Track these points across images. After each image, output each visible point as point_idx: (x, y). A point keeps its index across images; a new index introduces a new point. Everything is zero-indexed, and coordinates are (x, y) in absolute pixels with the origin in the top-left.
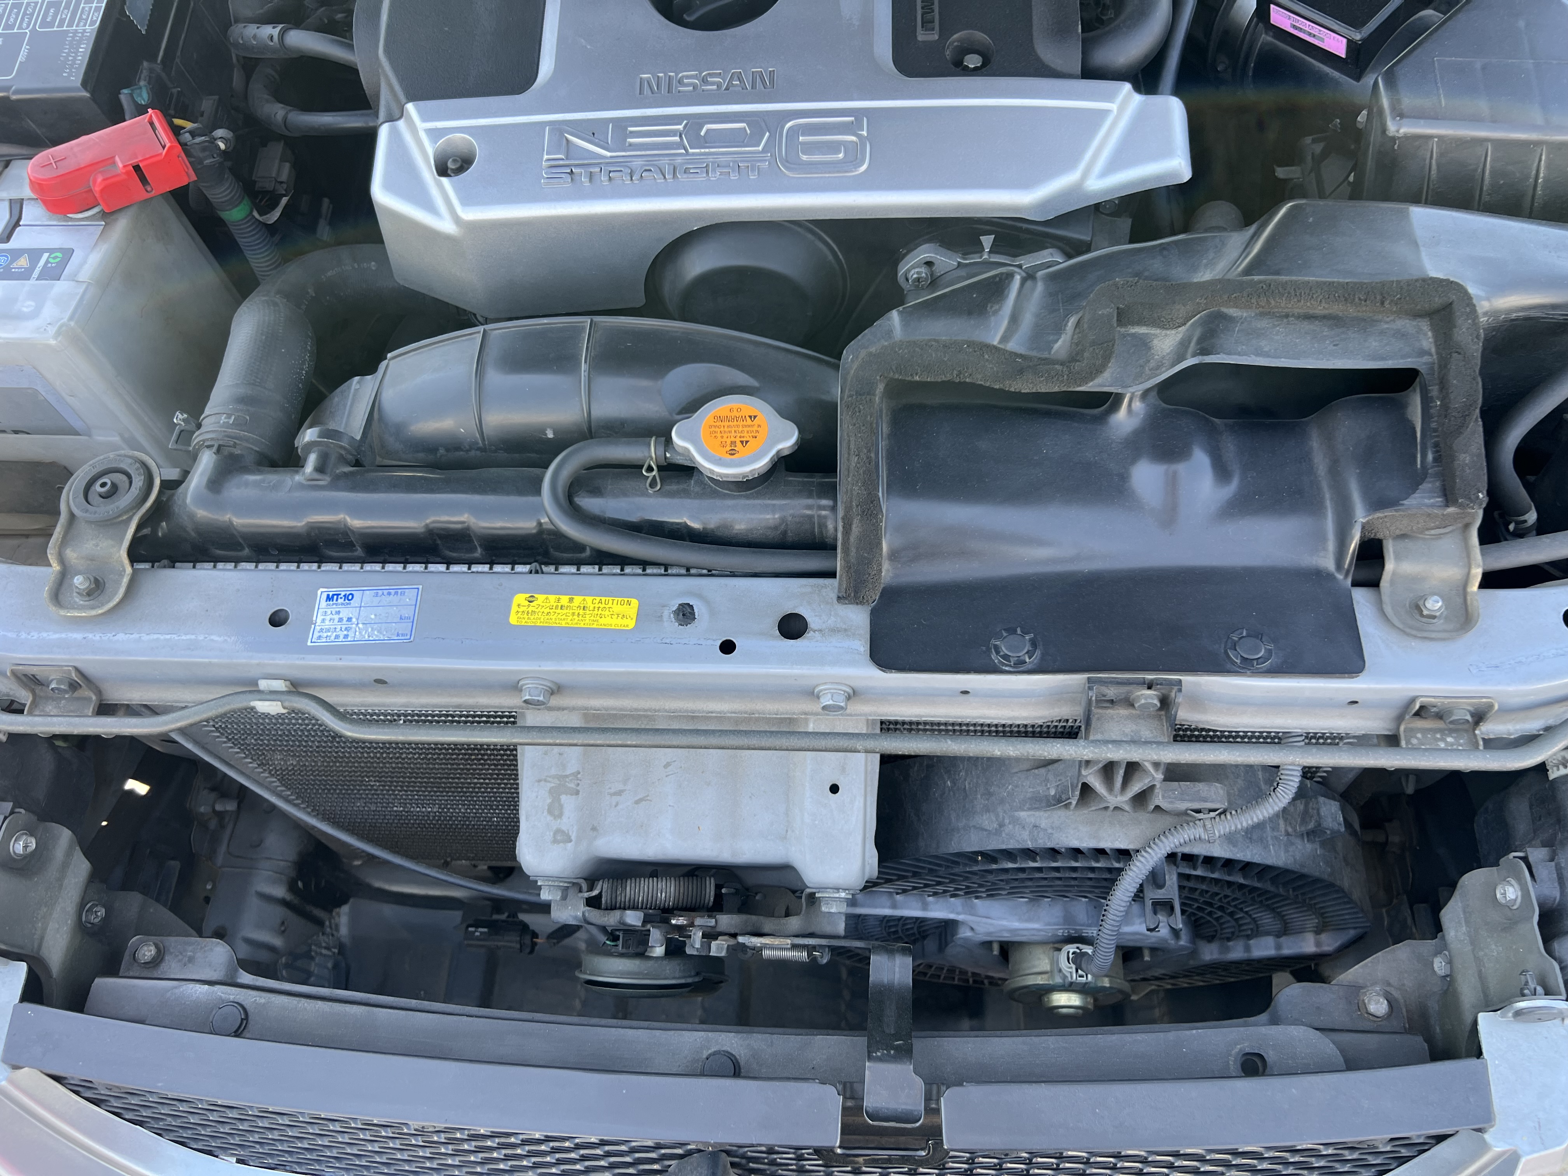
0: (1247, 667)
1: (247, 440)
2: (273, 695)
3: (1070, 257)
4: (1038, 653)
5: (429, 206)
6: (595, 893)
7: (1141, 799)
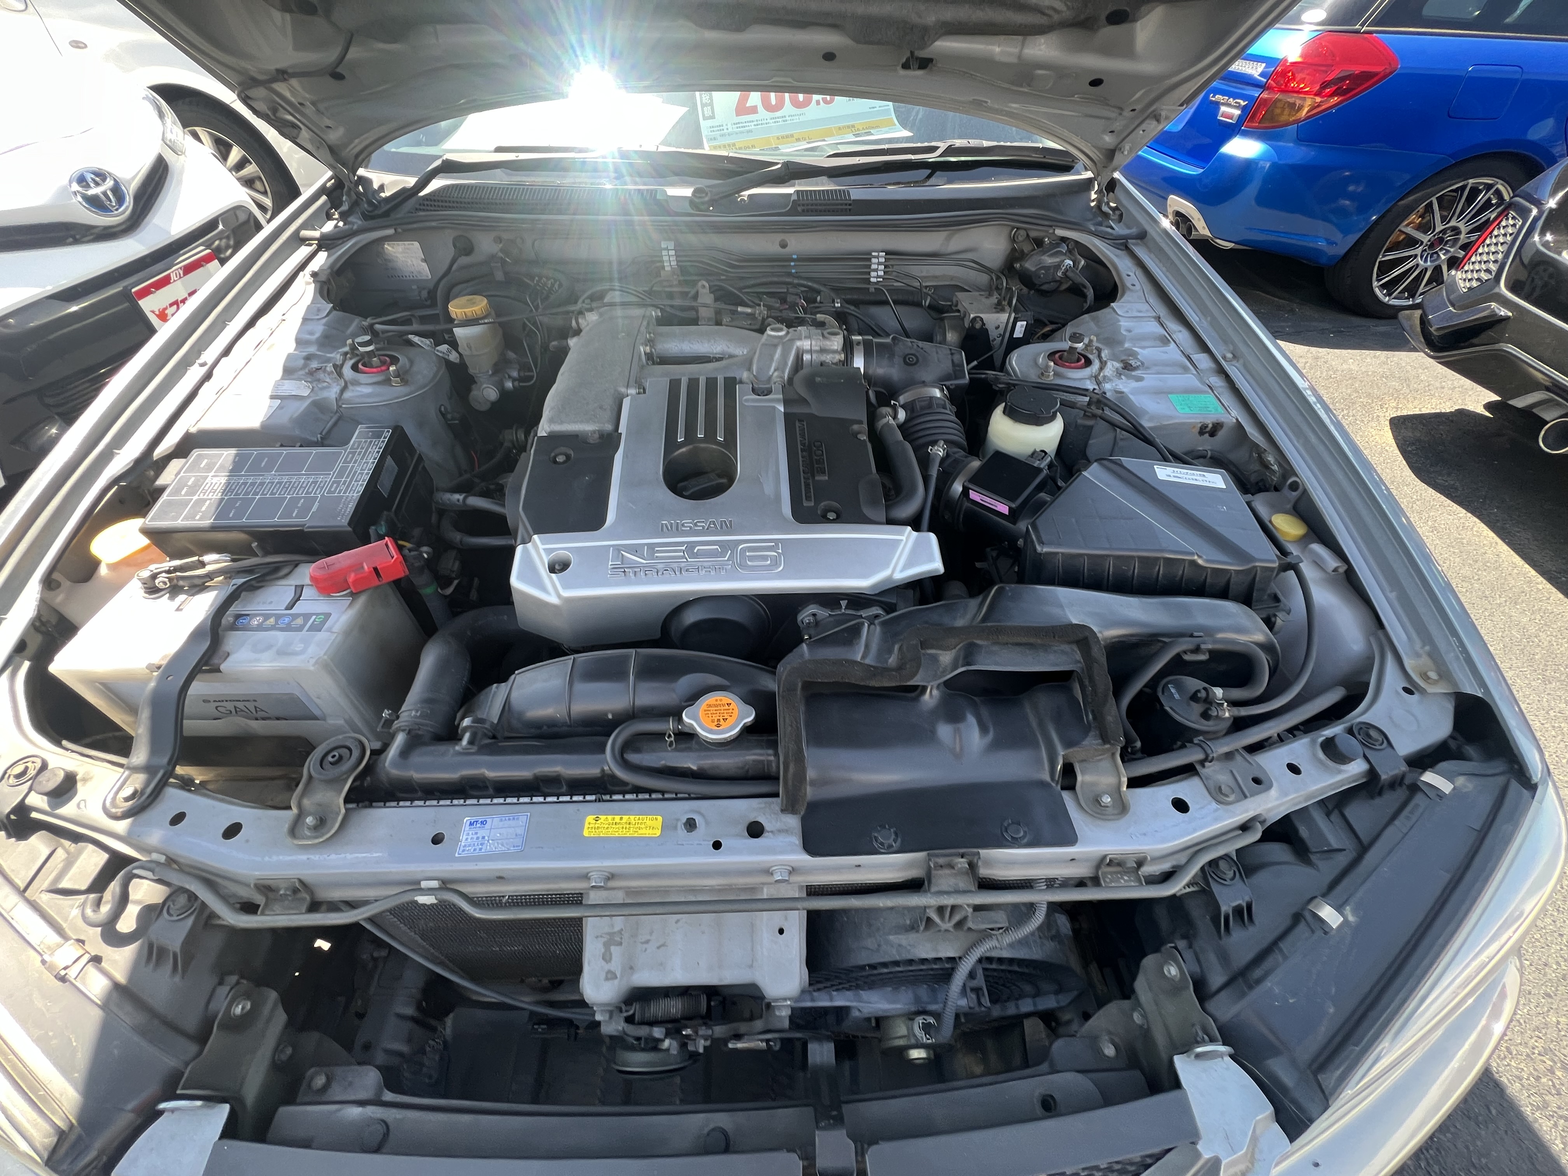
0: (1015, 843)
1: (426, 725)
2: (430, 891)
3: (888, 613)
4: (899, 840)
5: (544, 589)
6: (631, 1012)
7: (959, 925)
